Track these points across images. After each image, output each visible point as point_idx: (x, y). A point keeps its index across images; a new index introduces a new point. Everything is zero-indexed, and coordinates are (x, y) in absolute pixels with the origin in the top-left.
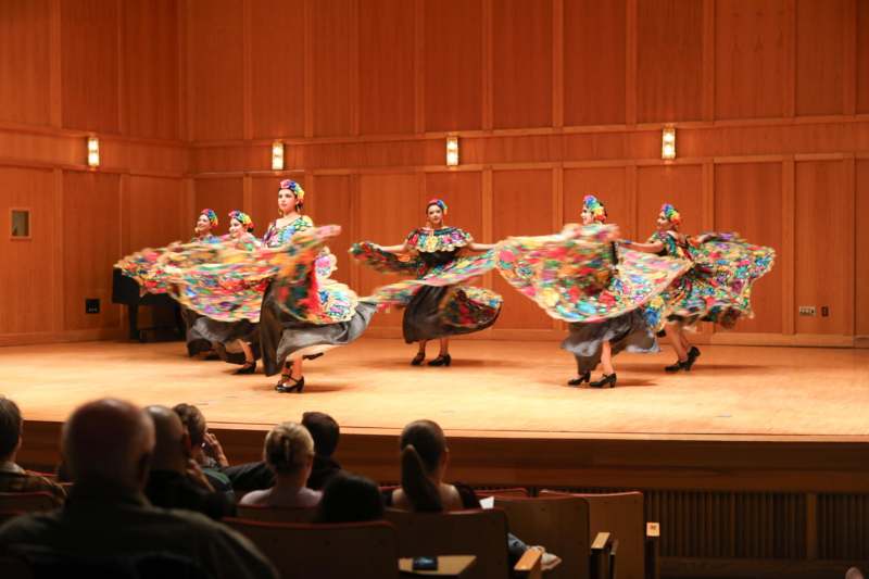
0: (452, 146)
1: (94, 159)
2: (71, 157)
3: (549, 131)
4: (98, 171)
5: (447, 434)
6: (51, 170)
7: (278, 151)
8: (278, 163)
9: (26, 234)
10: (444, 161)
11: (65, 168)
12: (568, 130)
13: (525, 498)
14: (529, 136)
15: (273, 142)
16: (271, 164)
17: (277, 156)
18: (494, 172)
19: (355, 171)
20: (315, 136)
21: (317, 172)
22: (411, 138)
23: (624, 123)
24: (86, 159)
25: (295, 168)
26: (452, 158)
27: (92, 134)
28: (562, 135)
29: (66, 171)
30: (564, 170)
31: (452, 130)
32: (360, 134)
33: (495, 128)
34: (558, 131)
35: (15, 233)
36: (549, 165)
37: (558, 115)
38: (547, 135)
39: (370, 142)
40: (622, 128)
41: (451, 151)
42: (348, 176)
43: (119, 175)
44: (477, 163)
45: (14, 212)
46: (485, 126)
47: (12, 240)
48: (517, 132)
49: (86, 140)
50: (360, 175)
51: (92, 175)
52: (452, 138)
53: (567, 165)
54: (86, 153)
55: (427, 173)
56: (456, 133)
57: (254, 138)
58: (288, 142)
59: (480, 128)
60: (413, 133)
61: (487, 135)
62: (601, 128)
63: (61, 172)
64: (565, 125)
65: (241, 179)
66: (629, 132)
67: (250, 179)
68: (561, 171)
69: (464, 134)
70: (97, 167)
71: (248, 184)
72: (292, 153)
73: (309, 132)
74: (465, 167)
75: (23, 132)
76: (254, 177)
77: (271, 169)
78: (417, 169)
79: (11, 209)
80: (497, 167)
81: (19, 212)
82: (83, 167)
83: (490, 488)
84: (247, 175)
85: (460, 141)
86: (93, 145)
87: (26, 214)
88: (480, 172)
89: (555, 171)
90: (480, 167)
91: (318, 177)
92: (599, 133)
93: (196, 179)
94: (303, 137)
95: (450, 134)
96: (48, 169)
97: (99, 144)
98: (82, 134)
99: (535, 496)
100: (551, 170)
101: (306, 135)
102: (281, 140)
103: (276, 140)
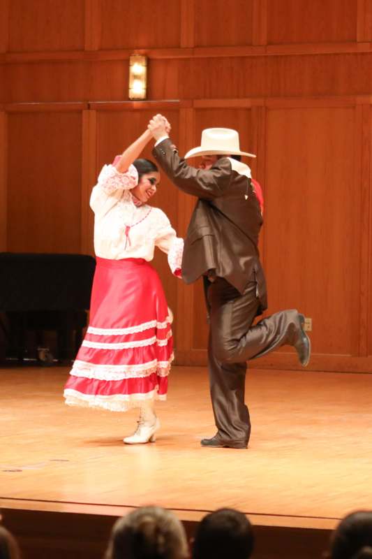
7: (138, 68)
8: (137, 89)
15: (130, 55)
16: (126, 88)
17: (136, 77)
19: (260, 102)
20: (197, 46)
21: (200, 103)
22: (351, 50)
25: (164, 98)
32: (270, 43)
39: (286, 56)
42: (249, 110)
50: (267, 109)
57: (101, 49)
58: (156, 55)
60: (353, 41)
65: (80, 112)
67: (93, 113)
71: (91, 122)
72: (159, 71)
73: (188, 40)
76: (100, 110)
77: (129, 99)
78: (360, 99)
84: (89, 107)
91: (197, 110)
93: (10, 114)
94: (179, 47)
101: (183, 45)
102: (142, 51)
103: (136, 51)
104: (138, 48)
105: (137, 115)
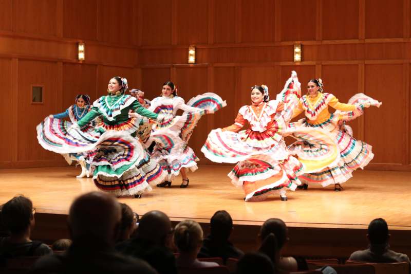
0: (297, 50)
1: (81, 56)
2: (67, 55)
3: (356, 41)
4: (84, 63)
5: (288, 225)
6: (56, 62)
7: (192, 52)
8: (192, 59)
9: (41, 101)
10: (292, 59)
11: (64, 61)
12: (368, 41)
13: (338, 265)
14: (344, 44)
15: (189, 47)
16: (188, 59)
17: (191, 55)
18: (322, 65)
19: (238, 64)
20: (214, 43)
21: (216, 65)
22: (272, 45)
23: (402, 37)
24: (77, 56)
25: (202, 63)
26: (297, 57)
27: (80, 41)
28: (364, 44)
29: (64, 63)
30: (365, 65)
31: (297, 40)
32: (242, 42)
33: (323, 40)
34: (363, 42)
35: (34, 100)
36: (356, 62)
37: (362, 32)
38: (355, 44)
39: (248, 47)
40: (401, 40)
41: (297, 53)
42: (234, 67)
43: (96, 65)
44: (312, 60)
45: (33, 87)
46: (317, 38)
47: (32, 104)
48: (337, 42)
49: (77, 45)
50: (241, 67)
51: (80, 66)
52: (298, 46)
53: (367, 62)
54: (77, 52)
55: (283, 66)
56: (299, 42)
57: (178, 44)
58: (198, 47)
59: (314, 39)
60: (274, 41)
61: (318, 44)
62: (388, 40)
63: (62, 63)
64: (366, 38)
65: (170, 68)
66: (405, 43)
67: (175, 69)
68: (363, 67)
69: (305, 43)
70: (83, 61)
71: (174, 72)
72: (200, 53)
73: (211, 41)
74: (305, 63)
75: (40, 39)
76: (178, 67)
77: (188, 63)
78: (276, 63)
79: (31, 86)
80: (324, 63)
81: (37, 87)
82: (75, 61)
83: (316, 258)
84: (173, 66)
85: (302, 48)
86: (81, 48)
87: (41, 88)
88: (315, 66)
89: (360, 65)
90: (314, 63)
91: (216, 67)
92: (387, 43)
93: (143, 69)
94: (208, 44)
95: (296, 42)
96: (54, 62)
97: (85, 47)
98: (75, 41)
99: (344, 263)
100: (357, 65)
102: (193, 45)
103: (191, 45)
104: (192, 44)
105: (192, 69)
